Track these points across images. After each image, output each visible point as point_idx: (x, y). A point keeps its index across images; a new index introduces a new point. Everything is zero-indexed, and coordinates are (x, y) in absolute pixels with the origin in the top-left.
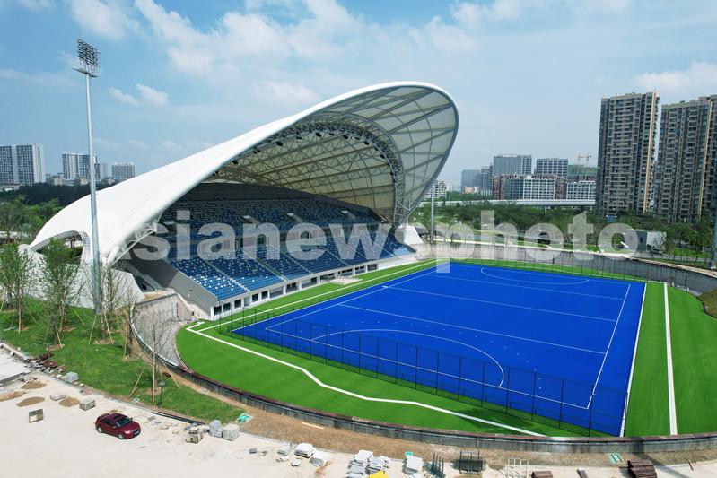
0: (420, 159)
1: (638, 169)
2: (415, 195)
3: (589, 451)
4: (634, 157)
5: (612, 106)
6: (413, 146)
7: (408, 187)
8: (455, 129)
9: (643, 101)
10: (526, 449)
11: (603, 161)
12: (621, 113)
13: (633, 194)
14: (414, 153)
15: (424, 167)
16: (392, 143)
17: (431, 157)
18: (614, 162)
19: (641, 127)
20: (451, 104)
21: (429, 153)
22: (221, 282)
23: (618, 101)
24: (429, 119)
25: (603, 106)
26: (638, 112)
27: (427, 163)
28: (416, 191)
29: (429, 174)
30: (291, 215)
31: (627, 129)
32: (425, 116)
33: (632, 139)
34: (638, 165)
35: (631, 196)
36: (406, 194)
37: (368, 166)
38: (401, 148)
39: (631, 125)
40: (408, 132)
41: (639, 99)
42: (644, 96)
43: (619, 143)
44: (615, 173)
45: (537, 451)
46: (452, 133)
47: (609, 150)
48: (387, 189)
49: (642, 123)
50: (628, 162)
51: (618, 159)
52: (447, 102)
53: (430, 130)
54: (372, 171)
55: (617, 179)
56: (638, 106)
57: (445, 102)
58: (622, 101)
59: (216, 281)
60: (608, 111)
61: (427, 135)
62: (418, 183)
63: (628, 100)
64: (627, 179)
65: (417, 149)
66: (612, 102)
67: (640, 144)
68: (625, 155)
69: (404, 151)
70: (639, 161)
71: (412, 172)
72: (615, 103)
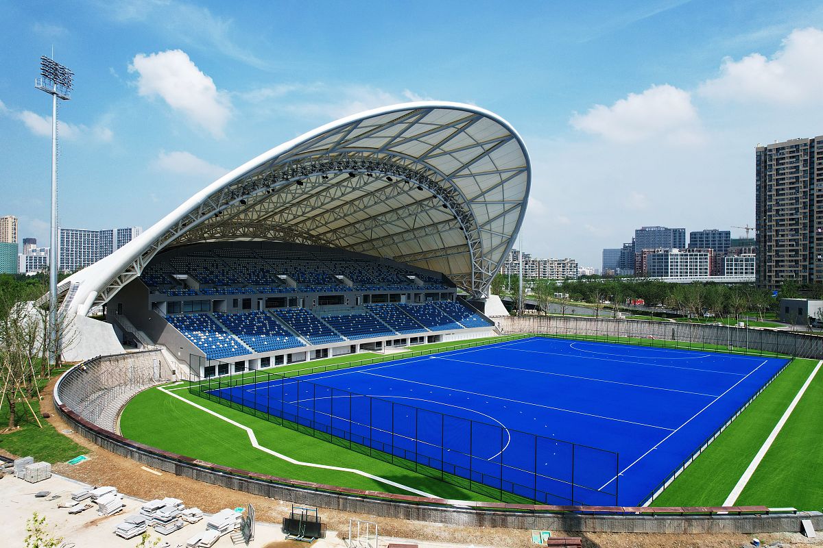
0: (495, 210)
1: (812, 231)
2: (496, 256)
3: (504, 524)
4: (805, 217)
5: (770, 155)
6: (483, 194)
7: (486, 245)
8: (527, 169)
9: (812, 147)
10: (408, 516)
11: (763, 224)
12: (783, 164)
13: (807, 263)
14: (485, 203)
15: (500, 221)
16: (455, 190)
17: (507, 207)
18: (777, 225)
19: (812, 179)
20: (513, 135)
21: (503, 202)
22: (222, 342)
23: (778, 150)
24: (493, 155)
25: (759, 157)
26: (805, 160)
27: (504, 214)
28: (496, 252)
29: (509, 229)
30: (341, 277)
31: (793, 183)
32: (487, 153)
33: (800, 195)
34: (811, 227)
35: (805, 267)
36: (486, 255)
37: (436, 221)
38: (469, 197)
39: (797, 178)
40: (472, 175)
41: (805, 145)
42: (813, 141)
43: (783, 200)
44: (780, 238)
45: (424, 520)
46: (525, 173)
47: (770, 210)
48: (462, 249)
49: (812, 173)
50: (797, 224)
51: (783, 220)
52: (507, 133)
53: (498, 172)
54: (440, 227)
55: (783, 246)
56: (805, 154)
57: (505, 133)
58: (783, 148)
59: (216, 340)
60: (766, 162)
61: (496, 179)
62: (496, 241)
63: (792, 147)
64: (797, 245)
65: (489, 197)
66: (770, 150)
67: (811, 200)
68: (792, 214)
69: (472, 201)
70: (811, 221)
71: (488, 227)
72: (774, 152)
